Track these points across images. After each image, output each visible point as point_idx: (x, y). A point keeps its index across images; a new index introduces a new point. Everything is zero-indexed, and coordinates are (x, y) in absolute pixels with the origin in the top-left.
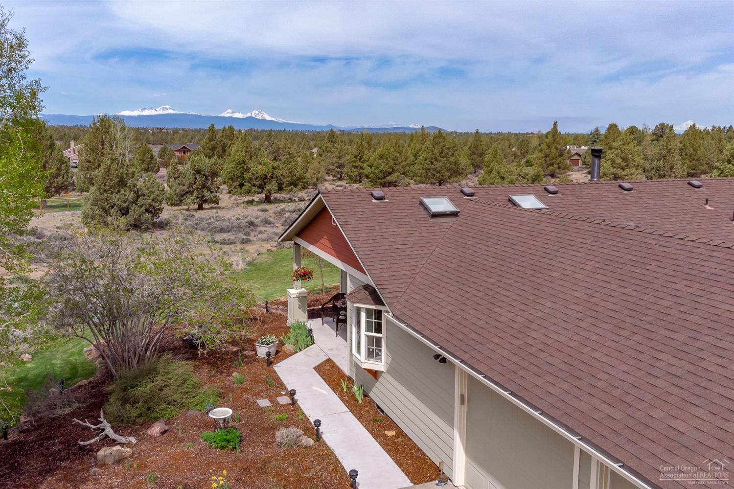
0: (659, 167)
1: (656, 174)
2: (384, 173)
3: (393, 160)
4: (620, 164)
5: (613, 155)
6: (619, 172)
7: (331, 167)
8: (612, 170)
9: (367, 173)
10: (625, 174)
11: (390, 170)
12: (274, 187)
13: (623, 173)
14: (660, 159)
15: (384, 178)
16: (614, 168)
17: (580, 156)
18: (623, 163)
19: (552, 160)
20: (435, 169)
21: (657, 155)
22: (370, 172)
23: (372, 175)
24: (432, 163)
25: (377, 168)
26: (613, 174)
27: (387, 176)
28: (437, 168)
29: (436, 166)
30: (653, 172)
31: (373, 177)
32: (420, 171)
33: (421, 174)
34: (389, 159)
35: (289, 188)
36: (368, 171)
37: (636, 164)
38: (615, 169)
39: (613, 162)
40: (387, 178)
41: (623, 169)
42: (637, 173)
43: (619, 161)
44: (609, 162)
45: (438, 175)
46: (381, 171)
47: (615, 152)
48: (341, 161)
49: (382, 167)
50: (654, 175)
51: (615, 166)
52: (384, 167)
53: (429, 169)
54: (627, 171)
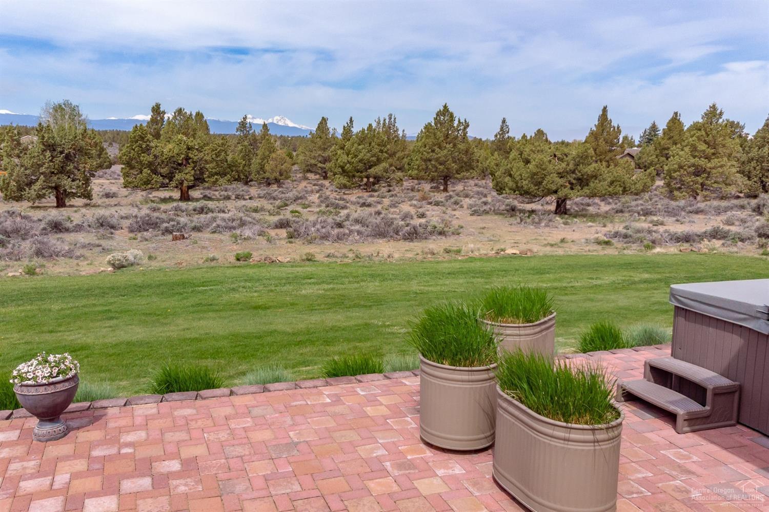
0: (763, 157)
1: (758, 168)
2: (365, 164)
3: (379, 145)
4: (704, 151)
5: (694, 138)
6: (702, 162)
7: (313, 162)
8: (692, 160)
9: (341, 164)
10: (713, 166)
11: (374, 159)
12: (188, 176)
13: (709, 165)
14: (763, 146)
15: (366, 170)
16: (694, 157)
17: (632, 157)
18: (709, 150)
19: (600, 155)
20: (437, 160)
21: (759, 139)
22: (346, 161)
23: (348, 165)
24: (433, 151)
25: (356, 156)
26: (694, 165)
27: (370, 168)
28: (440, 157)
29: (439, 155)
30: (753, 164)
31: (350, 168)
32: (418, 162)
33: (419, 167)
34: (373, 144)
35: (213, 179)
36: (344, 161)
37: (728, 151)
38: (697, 159)
39: (694, 148)
40: (368, 171)
41: (708, 158)
42: (729, 164)
43: (702, 147)
44: (687, 149)
45: (442, 167)
46: (361, 161)
47: (697, 135)
48: (326, 154)
49: (362, 154)
50: (755, 168)
51: (696, 154)
52: (364, 154)
53: (430, 160)
54: (715, 162)
